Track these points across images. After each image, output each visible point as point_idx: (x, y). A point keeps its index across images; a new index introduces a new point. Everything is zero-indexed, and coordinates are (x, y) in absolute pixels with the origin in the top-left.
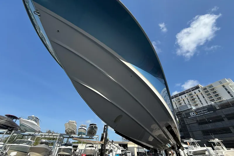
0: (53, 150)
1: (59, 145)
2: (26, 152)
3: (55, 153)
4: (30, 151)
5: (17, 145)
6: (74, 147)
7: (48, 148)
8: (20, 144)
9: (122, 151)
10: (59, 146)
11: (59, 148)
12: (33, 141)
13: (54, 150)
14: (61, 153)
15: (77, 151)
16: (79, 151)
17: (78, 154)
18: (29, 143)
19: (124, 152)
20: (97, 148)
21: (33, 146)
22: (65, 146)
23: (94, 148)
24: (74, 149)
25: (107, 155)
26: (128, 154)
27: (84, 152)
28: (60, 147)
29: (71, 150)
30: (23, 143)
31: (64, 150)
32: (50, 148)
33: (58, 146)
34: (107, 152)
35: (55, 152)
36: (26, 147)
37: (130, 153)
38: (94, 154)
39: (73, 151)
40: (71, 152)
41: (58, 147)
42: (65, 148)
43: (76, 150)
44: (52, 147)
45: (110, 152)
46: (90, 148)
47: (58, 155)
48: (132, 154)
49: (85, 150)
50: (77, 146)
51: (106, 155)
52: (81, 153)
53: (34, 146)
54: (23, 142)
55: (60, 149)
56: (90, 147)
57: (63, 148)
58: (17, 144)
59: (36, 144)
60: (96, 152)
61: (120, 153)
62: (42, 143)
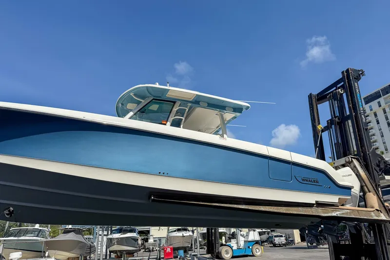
0: (95, 244)
1: (105, 233)
2: (41, 252)
3: (102, 249)
4: (48, 249)
5: (16, 238)
6: (141, 233)
7: (84, 241)
8: (20, 236)
9: (260, 234)
10: (107, 235)
11: (108, 239)
12: (46, 229)
13: (98, 244)
14: (116, 247)
15: (151, 241)
16: (154, 241)
17: (153, 248)
18: (39, 233)
19: (265, 237)
20: (195, 231)
21: (49, 239)
22: (119, 234)
23: (191, 233)
24: (143, 237)
25: (225, 245)
26: (276, 239)
27: (167, 242)
28: (110, 237)
29: (136, 240)
30: (27, 234)
31: (120, 241)
32: (87, 240)
33: (105, 235)
34: (224, 238)
35: (102, 246)
36: (36, 242)
37: (282, 236)
38: (192, 245)
39: (140, 242)
40: (138, 244)
41: (106, 237)
42: (121, 238)
43: (146, 240)
44: (92, 237)
45: (230, 238)
46: (180, 234)
47: (111, 252)
48: (286, 239)
49: (168, 239)
50: (148, 232)
51: (222, 245)
52: (160, 244)
53: (52, 237)
54: (26, 232)
55: (110, 242)
56: (179, 230)
57: (117, 238)
58: (15, 236)
59: (54, 234)
60: (196, 240)
61: (257, 238)
62: (67, 232)
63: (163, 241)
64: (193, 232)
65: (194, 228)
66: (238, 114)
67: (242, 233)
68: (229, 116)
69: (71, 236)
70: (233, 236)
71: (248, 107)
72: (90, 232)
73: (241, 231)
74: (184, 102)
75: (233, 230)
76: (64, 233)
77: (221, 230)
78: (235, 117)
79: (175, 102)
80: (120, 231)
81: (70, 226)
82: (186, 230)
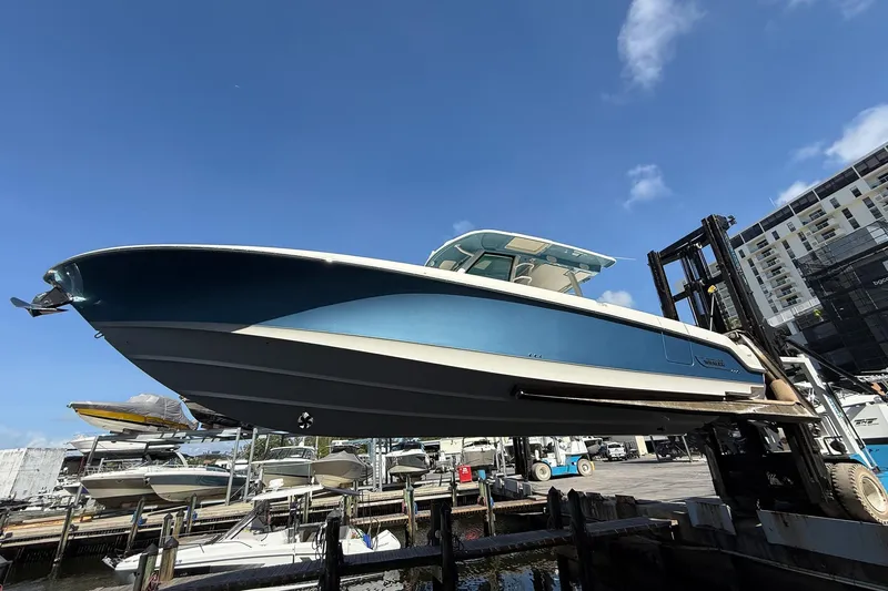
0: (372, 465)
1: (384, 450)
2: (307, 477)
3: (380, 471)
4: (315, 474)
6: (428, 449)
7: (358, 462)
8: (282, 458)
9: (588, 444)
10: (386, 453)
11: (386, 458)
13: (375, 465)
14: (398, 469)
15: (442, 458)
16: (447, 458)
17: (445, 468)
18: (304, 453)
19: (595, 448)
20: (499, 443)
21: (316, 461)
22: (401, 452)
23: (492, 447)
24: (431, 455)
26: (611, 450)
27: (462, 459)
28: (389, 455)
29: (422, 458)
31: (403, 461)
32: (362, 461)
33: (383, 453)
34: (537, 452)
35: (380, 467)
36: (302, 466)
37: (619, 446)
38: (495, 462)
39: (428, 461)
40: (425, 463)
41: (383, 456)
42: (403, 457)
43: (437, 458)
44: (368, 455)
45: (546, 452)
46: (478, 449)
47: (392, 475)
48: (626, 450)
49: (463, 455)
50: (438, 446)
51: (535, 461)
52: (454, 463)
53: (321, 458)
54: (289, 453)
55: (390, 460)
56: (476, 443)
57: (398, 457)
59: (324, 453)
60: (500, 455)
61: (584, 450)
62: (337, 450)
63: (458, 459)
64: (496, 445)
65: (497, 439)
66: (594, 274)
67: (561, 444)
68: (581, 275)
69: (342, 456)
70: (550, 449)
71: (612, 263)
72: (366, 448)
73: (560, 441)
74: (527, 256)
75: (549, 440)
76: (333, 452)
77: (533, 440)
78: (588, 279)
79: (514, 257)
80: (402, 447)
81: (339, 443)
82: (485, 443)
